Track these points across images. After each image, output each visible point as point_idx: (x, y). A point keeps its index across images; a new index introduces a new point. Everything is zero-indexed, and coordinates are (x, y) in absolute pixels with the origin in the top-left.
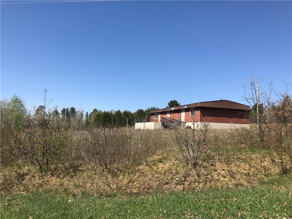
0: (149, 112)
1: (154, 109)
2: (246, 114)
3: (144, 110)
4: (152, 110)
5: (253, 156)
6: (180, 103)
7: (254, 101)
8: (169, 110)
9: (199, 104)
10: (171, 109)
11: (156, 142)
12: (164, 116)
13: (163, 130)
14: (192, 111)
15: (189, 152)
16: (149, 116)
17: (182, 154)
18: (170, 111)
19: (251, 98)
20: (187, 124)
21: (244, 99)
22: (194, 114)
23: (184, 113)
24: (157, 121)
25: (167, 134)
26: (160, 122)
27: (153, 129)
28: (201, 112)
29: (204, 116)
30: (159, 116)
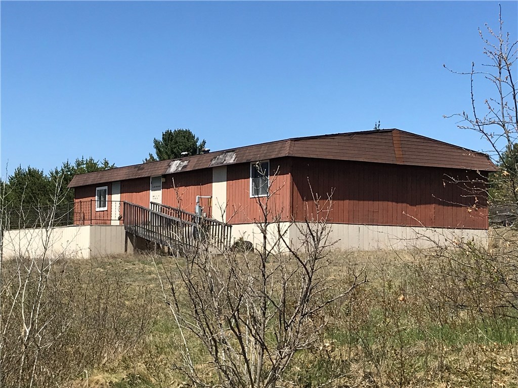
0: (67, 179)
1: (92, 167)
2: (478, 185)
3: (47, 174)
4: (82, 172)
5: (501, 358)
6: (204, 142)
7: (507, 132)
8: (160, 172)
9: (288, 144)
10: (169, 166)
11: (102, 312)
12: (135, 198)
13: (132, 258)
14: (256, 176)
15: (243, 348)
16: (69, 198)
17: (211, 359)
18: (165, 176)
19: (497, 120)
20: (237, 232)
21: (467, 124)
22: (266, 189)
23: (224, 184)
24: (105, 220)
25: (149, 277)
26: (118, 223)
27: (86, 255)
28: (295, 181)
29: (306, 196)
30: (116, 197)
